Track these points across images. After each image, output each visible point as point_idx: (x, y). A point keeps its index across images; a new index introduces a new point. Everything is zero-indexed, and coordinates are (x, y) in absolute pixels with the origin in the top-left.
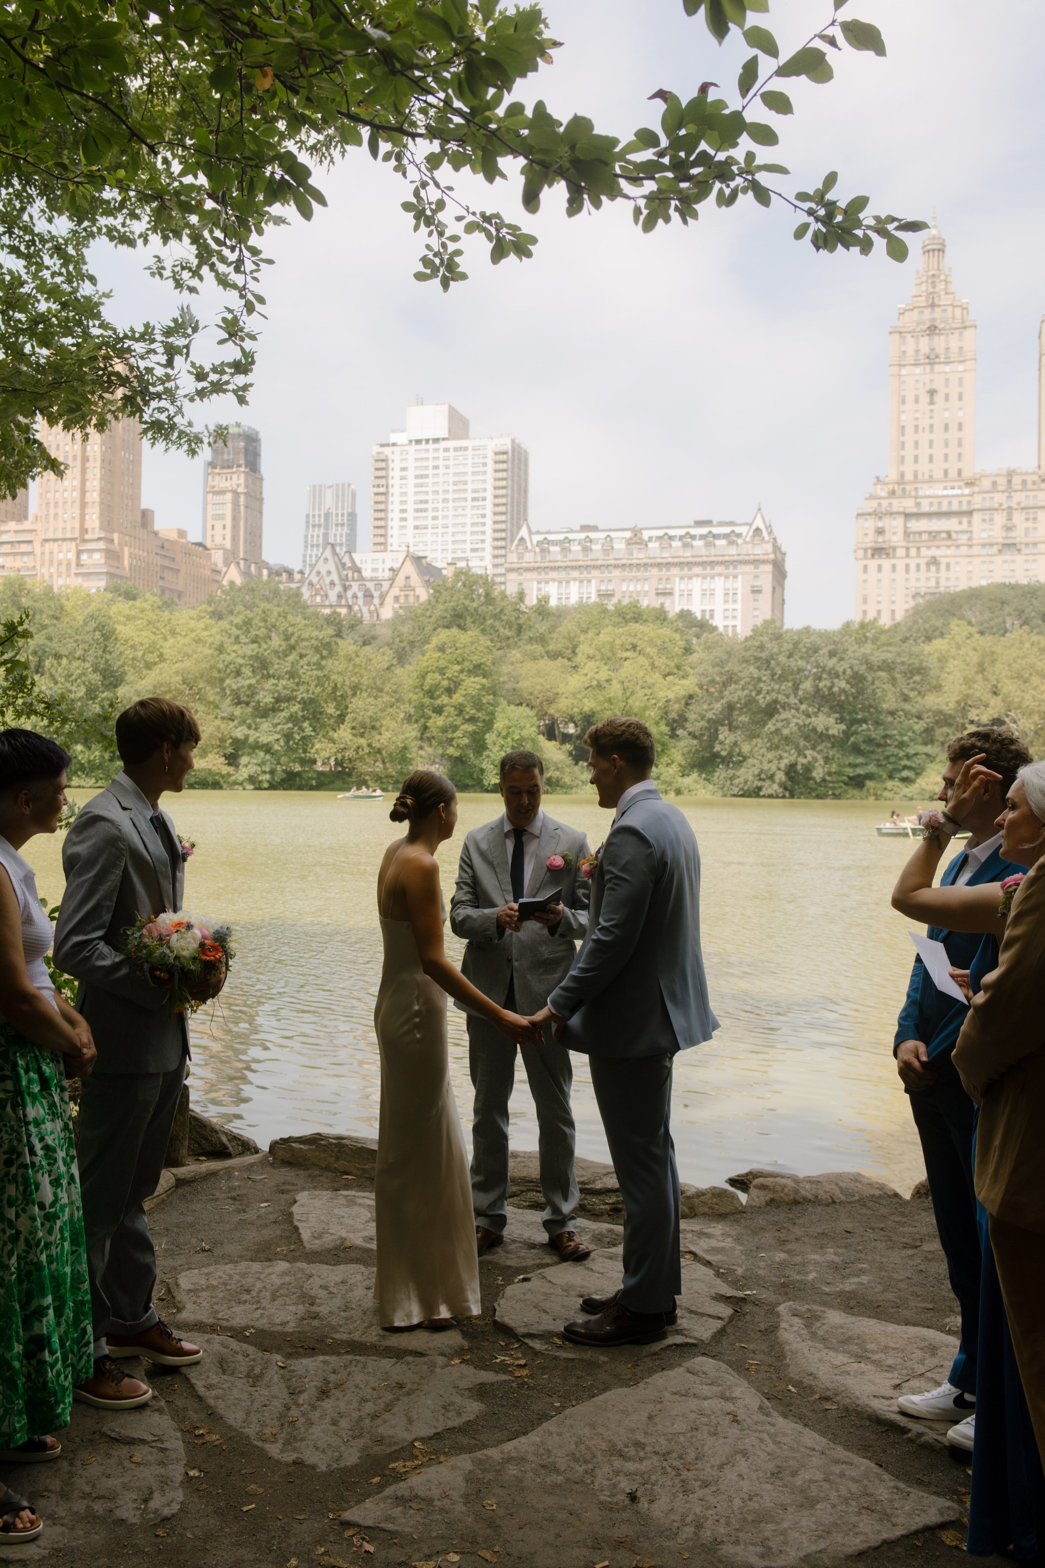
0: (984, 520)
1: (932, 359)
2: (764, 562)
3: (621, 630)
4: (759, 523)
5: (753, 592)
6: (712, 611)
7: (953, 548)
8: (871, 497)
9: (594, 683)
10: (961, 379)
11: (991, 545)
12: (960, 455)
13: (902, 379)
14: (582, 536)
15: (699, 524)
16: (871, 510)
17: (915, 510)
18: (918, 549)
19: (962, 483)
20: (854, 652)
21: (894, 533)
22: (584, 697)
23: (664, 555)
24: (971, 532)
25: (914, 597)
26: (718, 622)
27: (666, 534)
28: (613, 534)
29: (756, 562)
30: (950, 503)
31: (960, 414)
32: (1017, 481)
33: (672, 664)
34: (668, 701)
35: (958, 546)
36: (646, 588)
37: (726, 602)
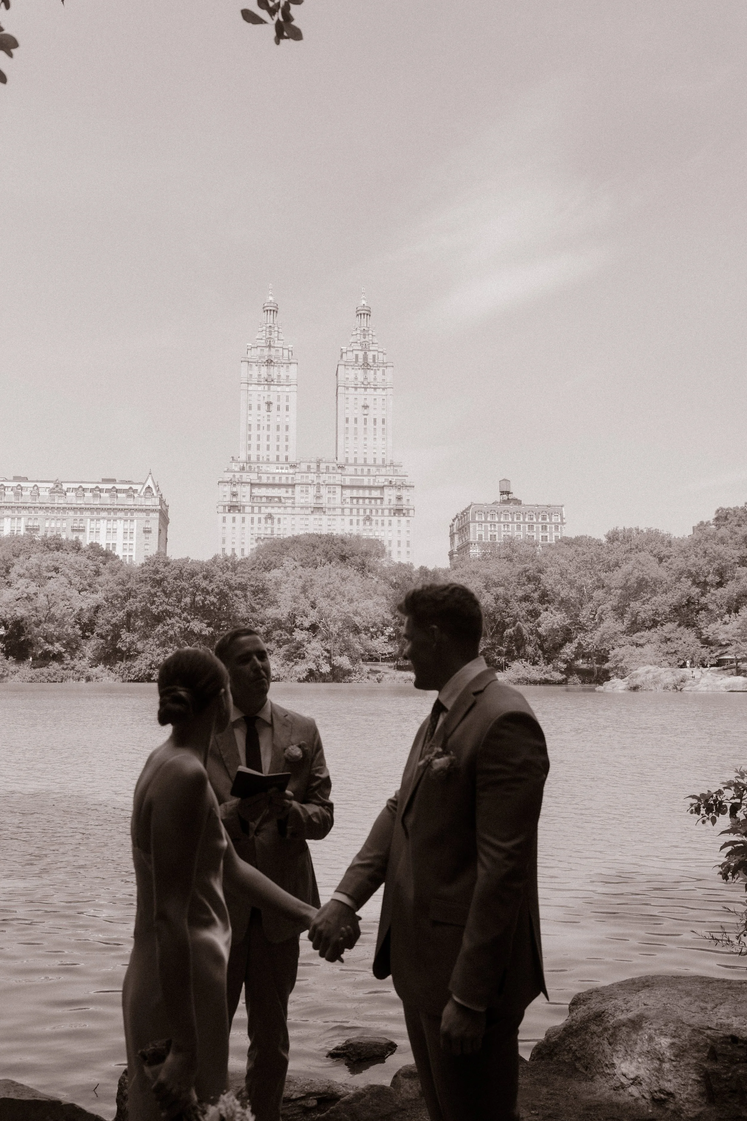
0: (302, 491)
1: (269, 382)
2: (153, 511)
3: (47, 556)
4: (150, 483)
5: (145, 532)
6: (114, 544)
7: (282, 508)
8: (228, 471)
9: (25, 595)
10: (287, 397)
11: (307, 508)
12: (287, 446)
13: (250, 393)
14: (15, 484)
15: (105, 481)
16: (228, 480)
17: (258, 481)
18: (260, 507)
19: (288, 466)
20: (220, 577)
21: (244, 496)
22: (16, 606)
23: (79, 502)
24: (294, 498)
25: (256, 540)
26: (119, 552)
27: (81, 487)
28: (39, 484)
29: (147, 511)
30: (280, 478)
31: (287, 419)
32: (323, 466)
33: (86, 582)
34: (81, 610)
35: (285, 507)
36: (64, 525)
37: (125, 538)
